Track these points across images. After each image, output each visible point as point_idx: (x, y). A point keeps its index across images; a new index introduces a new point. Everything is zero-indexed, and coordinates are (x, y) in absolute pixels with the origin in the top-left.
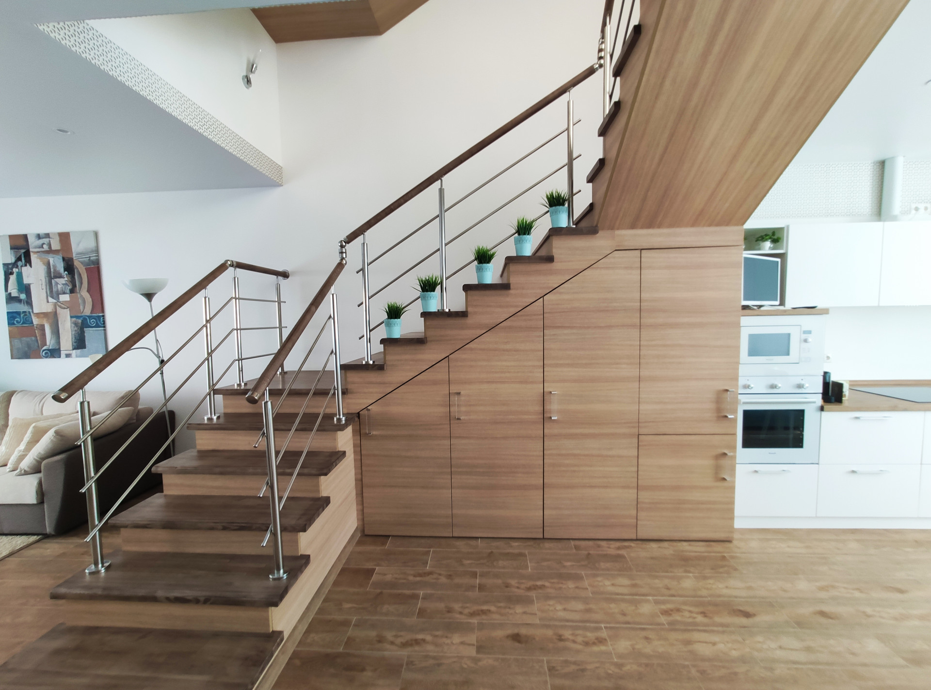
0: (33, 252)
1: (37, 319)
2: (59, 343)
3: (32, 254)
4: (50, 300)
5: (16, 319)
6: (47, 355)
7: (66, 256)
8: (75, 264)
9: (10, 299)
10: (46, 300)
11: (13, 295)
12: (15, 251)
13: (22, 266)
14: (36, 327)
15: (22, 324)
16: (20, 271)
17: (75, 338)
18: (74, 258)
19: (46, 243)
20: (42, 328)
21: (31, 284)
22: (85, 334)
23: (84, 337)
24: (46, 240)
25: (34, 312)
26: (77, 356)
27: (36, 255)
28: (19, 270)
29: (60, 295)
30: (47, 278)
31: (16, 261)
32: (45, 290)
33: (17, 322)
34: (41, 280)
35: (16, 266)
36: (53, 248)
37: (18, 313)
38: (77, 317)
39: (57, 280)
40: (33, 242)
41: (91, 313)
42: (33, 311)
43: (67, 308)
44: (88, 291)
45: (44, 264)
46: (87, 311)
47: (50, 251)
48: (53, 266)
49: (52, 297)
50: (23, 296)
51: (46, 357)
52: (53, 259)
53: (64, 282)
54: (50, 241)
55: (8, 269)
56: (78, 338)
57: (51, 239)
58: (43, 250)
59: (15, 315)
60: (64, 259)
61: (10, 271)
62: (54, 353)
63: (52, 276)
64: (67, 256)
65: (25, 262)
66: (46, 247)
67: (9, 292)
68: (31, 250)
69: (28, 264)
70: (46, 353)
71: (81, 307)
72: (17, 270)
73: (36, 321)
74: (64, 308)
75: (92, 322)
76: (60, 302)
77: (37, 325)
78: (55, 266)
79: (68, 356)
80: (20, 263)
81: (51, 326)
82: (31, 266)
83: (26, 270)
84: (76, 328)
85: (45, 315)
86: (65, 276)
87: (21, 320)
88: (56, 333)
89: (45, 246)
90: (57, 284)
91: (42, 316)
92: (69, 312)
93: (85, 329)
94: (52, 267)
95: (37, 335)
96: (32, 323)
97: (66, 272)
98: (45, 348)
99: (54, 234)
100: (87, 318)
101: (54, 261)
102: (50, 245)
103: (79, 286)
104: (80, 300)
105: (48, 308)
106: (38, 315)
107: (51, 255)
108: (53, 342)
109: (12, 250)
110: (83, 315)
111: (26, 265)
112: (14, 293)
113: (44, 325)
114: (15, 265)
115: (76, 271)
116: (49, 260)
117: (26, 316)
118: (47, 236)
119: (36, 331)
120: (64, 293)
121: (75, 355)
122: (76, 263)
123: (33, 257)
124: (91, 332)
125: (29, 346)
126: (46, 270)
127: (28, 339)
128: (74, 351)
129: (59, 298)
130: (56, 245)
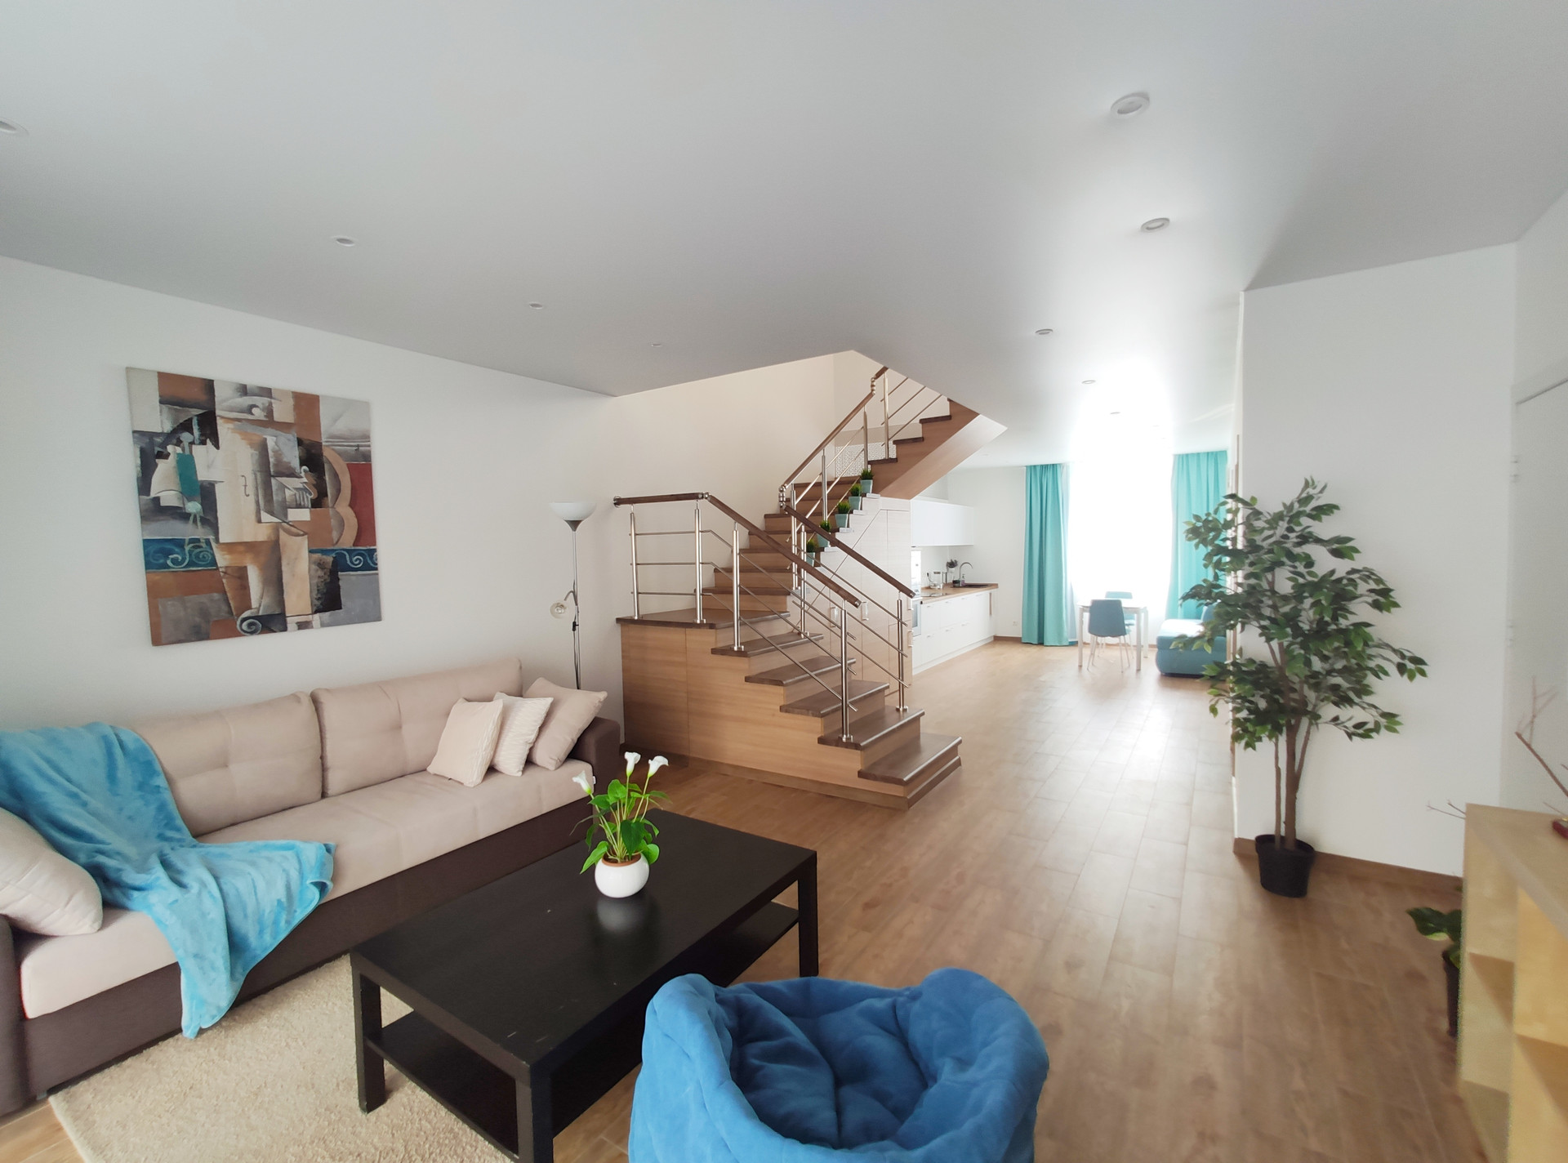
0: (222, 417)
1: (227, 557)
2: (281, 603)
3: (219, 421)
4: (266, 517)
5: (171, 556)
6: (254, 628)
7: (306, 436)
8: (324, 454)
9: (154, 511)
10: (253, 517)
11: (163, 503)
12: (169, 408)
13: (192, 443)
14: (225, 573)
15: (184, 567)
16: (187, 452)
17: (318, 590)
18: (323, 444)
19: (261, 406)
20: (241, 575)
21: (216, 482)
22: (341, 583)
23: (339, 587)
24: (261, 401)
25: (221, 541)
26: (323, 625)
27: (231, 426)
28: (183, 450)
29: (289, 510)
30: (258, 474)
31: (175, 431)
32: (252, 498)
33: (175, 561)
34: (243, 476)
35: (175, 441)
36: (277, 417)
37: (179, 543)
38: (324, 552)
39: (284, 480)
40: (224, 399)
41: (354, 545)
42: (217, 540)
43: (303, 535)
44: (352, 505)
45: (252, 445)
46: (347, 541)
47: (269, 422)
48: (275, 452)
49: (272, 514)
50: (194, 507)
51: (252, 633)
52: (275, 438)
53: (301, 486)
54: (270, 404)
55: (152, 443)
56: (325, 591)
57: (273, 401)
58: (250, 417)
59: (168, 546)
60: (300, 442)
61: (157, 449)
62: (272, 622)
63: (268, 471)
64: (308, 437)
65: (201, 435)
66: (258, 413)
67: (153, 494)
68: (218, 412)
69: (208, 440)
70: (250, 625)
71: (335, 535)
72: (179, 450)
73: (222, 560)
74: (298, 535)
75: (356, 560)
76: (288, 523)
77: (226, 567)
78: (278, 454)
79: (302, 626)
80: (186, 437)
81: (263, 569)
82: (217, 447)
83: (203, 455)
84: (320, 573)
85: (251, 547)
86: (303, 474)
87: (184, 559)
88: (275, 582)
89: (254, 410)
90: (283, 487)
91: (242, 548)
92: (306, 542)
93: (339, 573)
94: (271, 453)
95: (227, 589)
96: (214, 562)
97: (305, 467)
98: (246, 614)
99: (284, 392)
100: (345, 553)
101: (276, 443)
102: (269, 412)
103: (332, 497)
104: (332, 520)
105: (259, 533)
106: (230, 547)
107: (270, 430)
108: (266, 601)
109: (164, 406)
110: (336, 547)
111: (203, 443)
112: (170, 498)
113: (246, 567)
114: (173, 436)
115: (326, 466)
116: (266, 439)
117: (198, 550)
118: (267, 392)
119: (224, 581)
120: (299, 506)
121: (319, 622)
122: (327, 453)
123: (223, 429)
124: (354, 578)
125: (204, 613)
126: (256, 457)
127: (203, 599)
128: (317, 616)
129: (286, 515)
130: (284, 412)
